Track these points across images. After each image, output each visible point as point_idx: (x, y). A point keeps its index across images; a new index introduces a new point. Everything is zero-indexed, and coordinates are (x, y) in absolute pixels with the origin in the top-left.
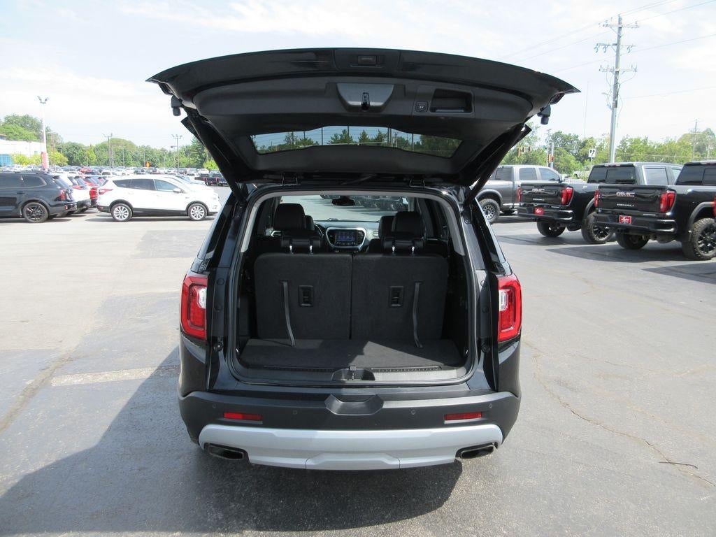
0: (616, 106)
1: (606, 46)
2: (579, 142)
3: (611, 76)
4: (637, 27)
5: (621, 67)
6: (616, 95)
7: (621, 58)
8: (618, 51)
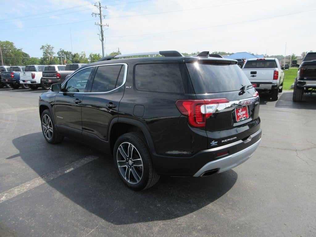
0: (103, 40)
1: (96, 14)
2: (72, 55)
3: (100, 27)
4: (106, 8)
5: (103, 24)
6: (102, 36)
7: (102, 20)
8: (101, 17)
